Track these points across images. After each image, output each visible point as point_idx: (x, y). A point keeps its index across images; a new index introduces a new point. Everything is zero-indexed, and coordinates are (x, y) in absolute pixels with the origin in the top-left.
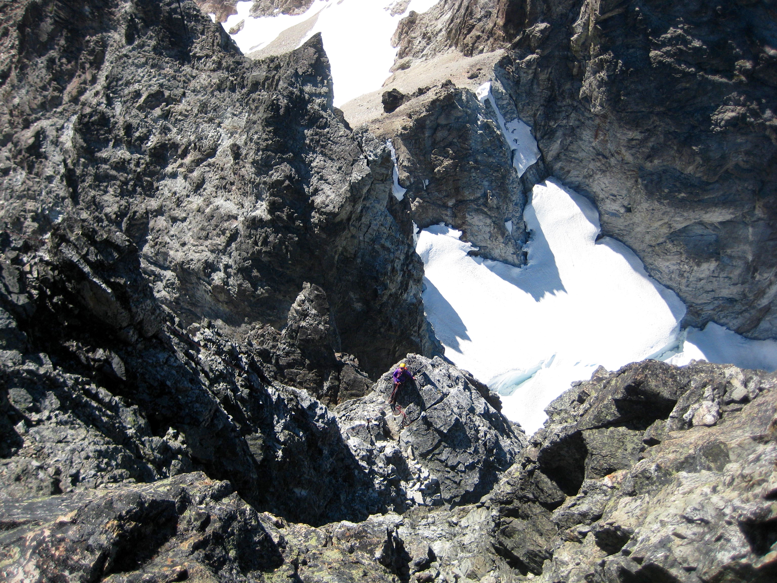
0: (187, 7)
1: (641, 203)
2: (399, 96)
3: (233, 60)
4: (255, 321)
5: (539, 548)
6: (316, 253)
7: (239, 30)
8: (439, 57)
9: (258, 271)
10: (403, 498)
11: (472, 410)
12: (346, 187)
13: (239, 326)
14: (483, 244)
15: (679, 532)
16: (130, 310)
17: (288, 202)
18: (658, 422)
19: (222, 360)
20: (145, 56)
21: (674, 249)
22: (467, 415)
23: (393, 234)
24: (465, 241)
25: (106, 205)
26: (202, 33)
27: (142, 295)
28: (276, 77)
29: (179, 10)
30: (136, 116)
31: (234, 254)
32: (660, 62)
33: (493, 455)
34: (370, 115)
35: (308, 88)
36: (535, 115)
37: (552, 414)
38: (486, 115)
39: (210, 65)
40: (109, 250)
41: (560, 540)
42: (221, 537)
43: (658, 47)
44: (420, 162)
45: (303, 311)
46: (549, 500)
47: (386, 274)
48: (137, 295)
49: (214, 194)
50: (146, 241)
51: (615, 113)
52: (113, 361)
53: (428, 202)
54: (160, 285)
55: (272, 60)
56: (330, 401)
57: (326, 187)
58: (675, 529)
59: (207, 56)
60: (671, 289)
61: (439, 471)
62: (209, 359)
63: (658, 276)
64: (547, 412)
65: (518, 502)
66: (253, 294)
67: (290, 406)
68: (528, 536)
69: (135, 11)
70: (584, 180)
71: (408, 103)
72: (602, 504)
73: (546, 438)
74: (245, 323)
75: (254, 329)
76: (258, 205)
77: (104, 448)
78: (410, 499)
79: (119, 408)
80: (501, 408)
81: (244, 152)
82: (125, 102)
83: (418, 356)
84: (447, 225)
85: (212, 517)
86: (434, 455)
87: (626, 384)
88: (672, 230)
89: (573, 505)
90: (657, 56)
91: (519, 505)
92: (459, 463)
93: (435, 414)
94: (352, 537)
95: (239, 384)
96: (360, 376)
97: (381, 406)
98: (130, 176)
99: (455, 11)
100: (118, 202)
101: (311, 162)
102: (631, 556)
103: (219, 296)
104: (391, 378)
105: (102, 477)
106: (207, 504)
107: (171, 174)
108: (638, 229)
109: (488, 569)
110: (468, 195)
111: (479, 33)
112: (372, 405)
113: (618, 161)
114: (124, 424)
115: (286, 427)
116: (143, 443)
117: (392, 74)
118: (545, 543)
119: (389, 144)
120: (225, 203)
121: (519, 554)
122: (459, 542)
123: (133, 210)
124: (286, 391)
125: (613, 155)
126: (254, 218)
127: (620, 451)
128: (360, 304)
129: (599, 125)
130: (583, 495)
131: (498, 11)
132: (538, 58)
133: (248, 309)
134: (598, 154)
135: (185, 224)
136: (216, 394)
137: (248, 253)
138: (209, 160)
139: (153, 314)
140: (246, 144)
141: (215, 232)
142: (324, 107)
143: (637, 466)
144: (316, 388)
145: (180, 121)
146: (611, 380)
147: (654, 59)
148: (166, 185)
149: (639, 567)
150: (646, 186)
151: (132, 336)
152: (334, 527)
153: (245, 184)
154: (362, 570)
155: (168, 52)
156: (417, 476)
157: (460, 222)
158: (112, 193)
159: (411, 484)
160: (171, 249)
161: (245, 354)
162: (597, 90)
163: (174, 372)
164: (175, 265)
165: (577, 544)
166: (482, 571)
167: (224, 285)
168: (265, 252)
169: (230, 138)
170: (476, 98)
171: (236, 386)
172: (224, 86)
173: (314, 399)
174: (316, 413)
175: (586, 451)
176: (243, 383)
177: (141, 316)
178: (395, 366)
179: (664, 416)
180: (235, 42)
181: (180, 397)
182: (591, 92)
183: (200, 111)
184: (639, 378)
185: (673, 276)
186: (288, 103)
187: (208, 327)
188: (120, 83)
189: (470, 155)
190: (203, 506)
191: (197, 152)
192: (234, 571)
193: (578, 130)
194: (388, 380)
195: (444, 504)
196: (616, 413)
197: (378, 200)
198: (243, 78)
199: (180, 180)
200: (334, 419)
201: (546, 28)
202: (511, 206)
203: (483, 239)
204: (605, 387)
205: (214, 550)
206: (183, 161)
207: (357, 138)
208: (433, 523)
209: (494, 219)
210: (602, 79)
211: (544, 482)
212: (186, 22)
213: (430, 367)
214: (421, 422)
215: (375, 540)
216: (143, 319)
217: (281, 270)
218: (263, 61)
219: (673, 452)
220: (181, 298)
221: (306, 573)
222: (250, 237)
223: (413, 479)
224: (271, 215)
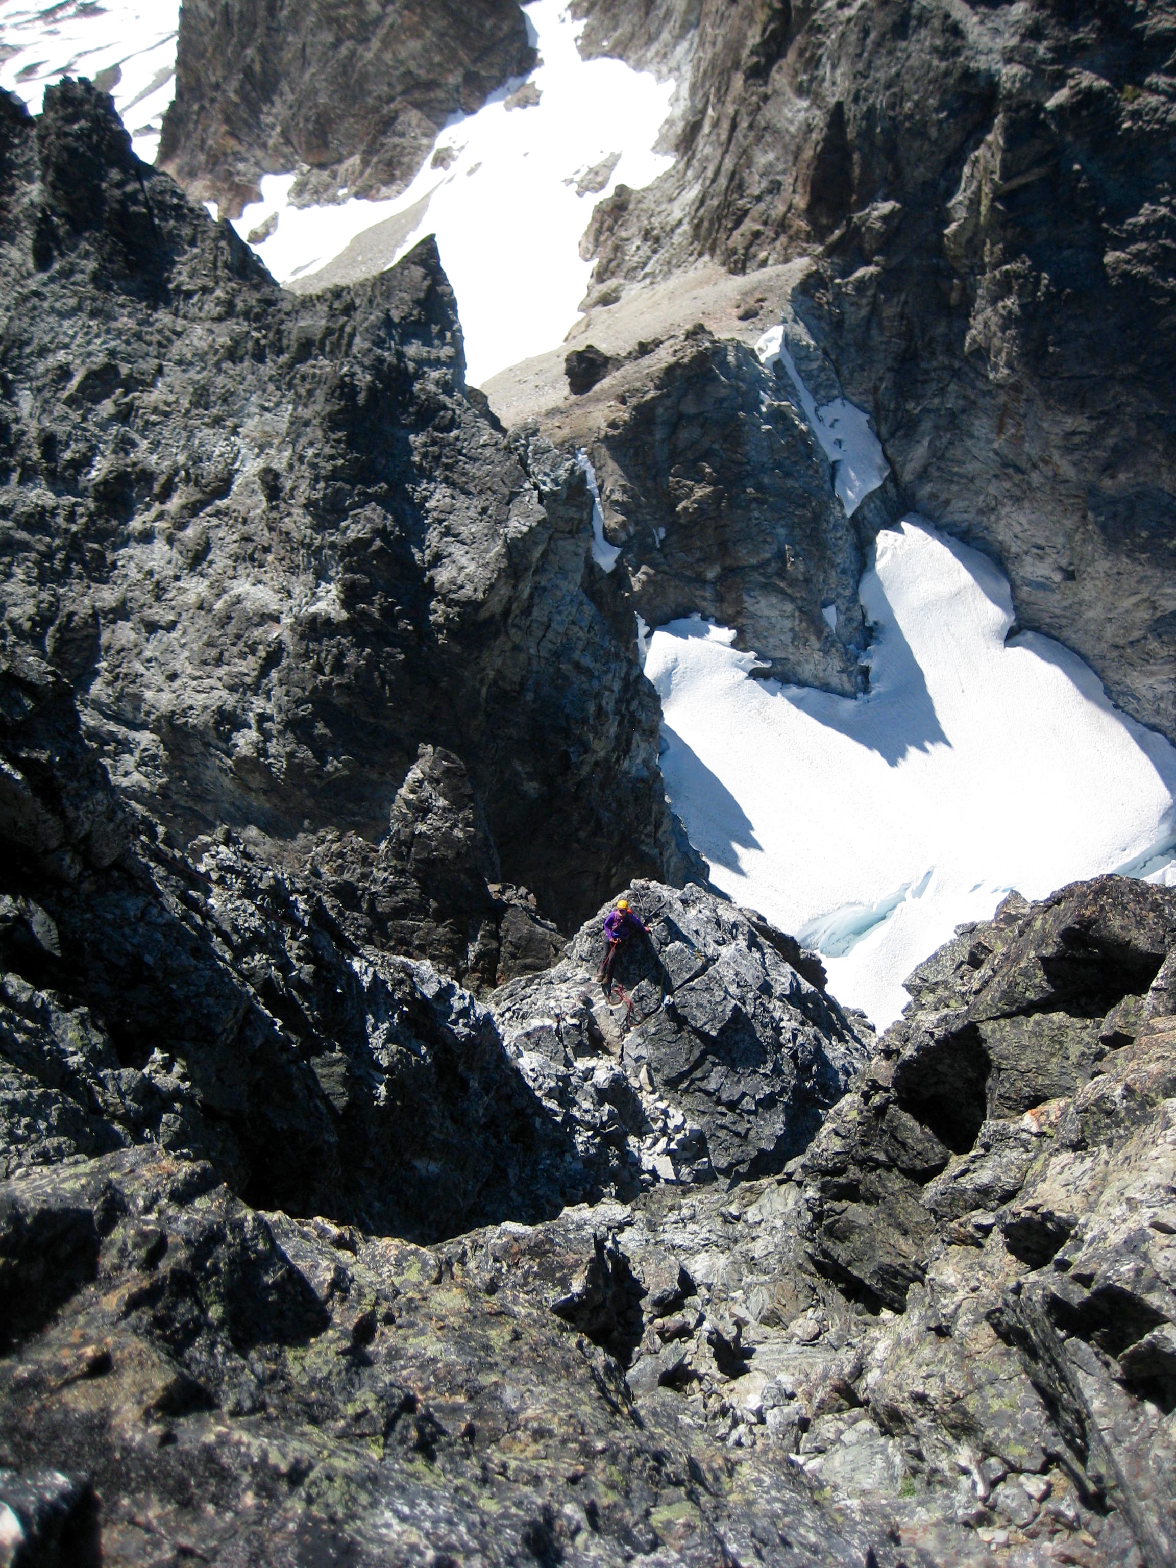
0: (159, 188)
1: (1094, 561)
2: (600, 361)
3: (258, 296)
4: (324, 825)
5: (902, 1260)
6: (443, 684)
7: (267, 234)
8: (678, 279)
9: (326, 726)
10: (633, 1169)
11: (766, 988)
12: (498, 548)
13: (293, 838)
14: (779, 654)
15: (1164, 1221)
16: (63, 814)
17: (381, 582)
18: (1128, 1001)
19: (258, 907)
20: (75, 293)
21: (1164, 652)
22: (756, 999)
23: (597, 639)
24: (744, 650)
25: (10, 602)
26: (192, 243)
27: (86, 783)
28: (348, 329)
29: (141, 197)
30: (64, 418)
31: (277, 692)
32: (1126, 275)
33: (811, 1077)
34: (542, 399)
35: (414, 349)
36: (876, 389)
37: (919, 992)
38: (777, 393)
39: (212, 308)
40: (14, 693)
41: (939, 1242)
42: (191, 1280)
43: (1120, 244)
44: (646, 492)
45: (421, 802)
46: (919, 1164)
47: (585, 721)
48: (75, 784)
49: (230, 572)
50: (96, 673)
51: (1037, 380)
52: (34, 919)
53: (665, 573)
54: (129, 761)
55: (338, 293)
56: (482, 981)
57: (457, 550)
58: (1155, 1214)
59: (205, 290)
60: (1159, 731)
61: (704, 1113)
62: (229, 906)
63: (1133, 705)
64: (909, 988)
65: (857, 1171)
66: (318, 772)
67: (398, 995)
68: (880, 1237)
69: (51, 201)
70: (979, 519)
71: (617, 374)
72: (1019, 1168)
73: (907, 1040)
74: (304, 831)
75: (323, 842)
76: (321, 592)
77: (20, 1095)
78: (649, 1172)
79: (49, 1013)
80: (826, 981)
81: (288, 485)
82: (39, 390)
83: (653, 884)
84: (705, 618)
85: (170, 1240)
86: (692, 1082)
87: (1063, 927)
88: (1158, 614)
89: (963, 1173)
90: (1118, 261)
91: (859, 1175)
92: (744, 1095)
93: (692, 999)
94: (524, 1255)
95: (292, 955)
96: (540, 930)
97: (583, 988)
98: (57, 541)
99: (708, 182)
100: (34, 596)
101: (425, 499)
102: (1072, 1271)
103: (249, 778)
104: (600, 930)
105: (20, 1154)
106: (161, 1212)
107: (141, 533)
108: (1091, 614)
109: (803, 1306)
110: (746, 556)
111: (758, 227)
112: (564, 986)
113: (1046, 478)
114: (62, 1046)
115: (391, 1038)
116: (101, 1083)
117: (583, 315)
118: (914, 1249)
119: (582, 457)
120: (253, 590)
121: (863, 1272)
122: (744, 1254)
123: (66, 611)
124: (389, 965)
125: (1035, 466)
126: (314, 618)
127: (1054, 1060)
128: (535, 784)
129: (1005, 405)
130: (982, 1151)
131: (796, 180)
132: (879, 274)
133: (310, 803)
134: (1005, 465)
135: (174, 635)
136: (248, 976)
137: (304, 689)
138: (218, 502)
139: (111, 819)
140: (291, 467)
141: (235, 650)
142: (447, 387)
143: (1088, 1090)
144: (452, 956)
145: (154, 424)
146: (1034, 919)
147: (1114, 269)
148: (131, 558)
149: (1087, 1293)
150: (1103, 527)
151: (70, 867)
152: (488, 1235)
153: (293, 549)
154: (510, 1327)
155: (123, 283)
156: (660, 1124)
157: (731, 611)
158: (22, 577)
159: (649, 1141)
160: (147, 687)
161: (302, 894)
162: (1000, 334)
163: (159, 936)
164: (158, 720)
165: (973, 1249)
166: (791, 1309)
167: (260, 755)
168: (339, 685)
169: (258, 456)
170: (756, 358)
171: (288, 958)
172: (241, 352)
173: (446, 979)
174: (451, 1007)
175: (988, 1063)
176: (302, 953)
177: (87, 826)
178: (608, 905)
179: (1141, 988)
180: (260, 260)
181: (174, 986)
182: (988, 339)
183: (195, 404)
184: (1088, 913)
185: (1162, 705)
186: (372, 382)
187: (226, 843)
188: (28, 350)
189: (749, 475)
190: (153, 1216)
191: (191, 488)
192: (220, 1349)
193: (964, 417)
194: (594, 934)
195: (716, 1179)
196: (1045, 984)
197: (563, 572)
198: (279, 332)
199: (160, 546)
200: (488, 1017)
201: (893, 212)
202: (833, 576)
203: (778, 643)
204: (1021, 933)
205: (174, 1307)
206: (164, 507)
207: (516, 449)
208: (692, 1218)
209: (799, 602)
210: (1010, 312)
211: (906, 1128)
212: (157, 221)
213: (678, 906)
214: (663, 1016)
215: (571, 1258)
216: (91, 832)
217: (372, 720)
218: (319, 297)
219: (1158, 1059)
220: (173, 787)
221: (392, 1341)
222: (306, 656)
223: (653, 1131)
224: (348, 611)
